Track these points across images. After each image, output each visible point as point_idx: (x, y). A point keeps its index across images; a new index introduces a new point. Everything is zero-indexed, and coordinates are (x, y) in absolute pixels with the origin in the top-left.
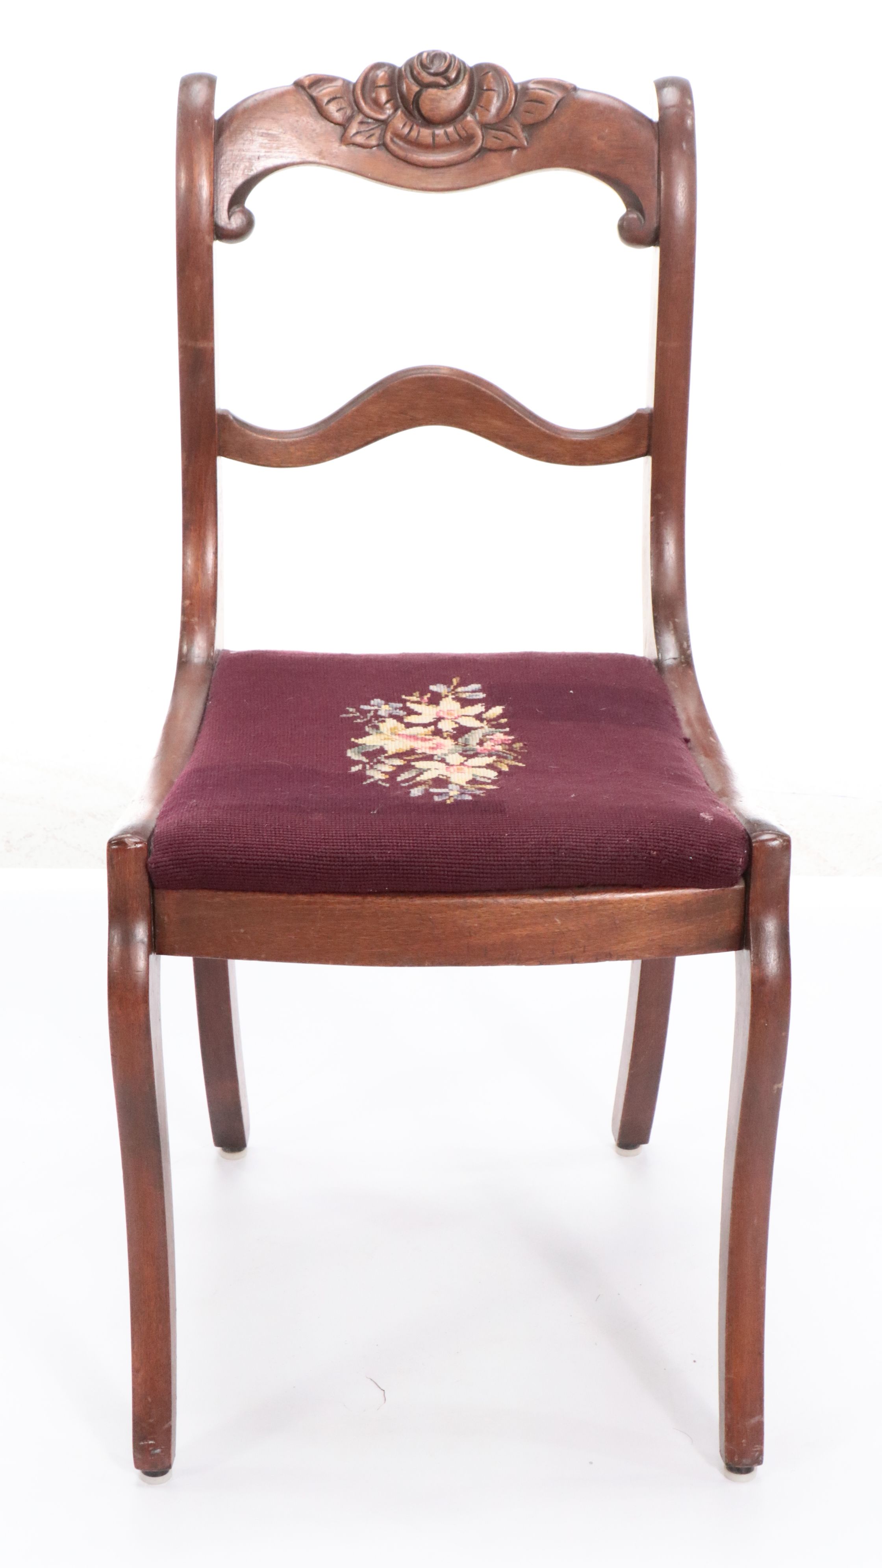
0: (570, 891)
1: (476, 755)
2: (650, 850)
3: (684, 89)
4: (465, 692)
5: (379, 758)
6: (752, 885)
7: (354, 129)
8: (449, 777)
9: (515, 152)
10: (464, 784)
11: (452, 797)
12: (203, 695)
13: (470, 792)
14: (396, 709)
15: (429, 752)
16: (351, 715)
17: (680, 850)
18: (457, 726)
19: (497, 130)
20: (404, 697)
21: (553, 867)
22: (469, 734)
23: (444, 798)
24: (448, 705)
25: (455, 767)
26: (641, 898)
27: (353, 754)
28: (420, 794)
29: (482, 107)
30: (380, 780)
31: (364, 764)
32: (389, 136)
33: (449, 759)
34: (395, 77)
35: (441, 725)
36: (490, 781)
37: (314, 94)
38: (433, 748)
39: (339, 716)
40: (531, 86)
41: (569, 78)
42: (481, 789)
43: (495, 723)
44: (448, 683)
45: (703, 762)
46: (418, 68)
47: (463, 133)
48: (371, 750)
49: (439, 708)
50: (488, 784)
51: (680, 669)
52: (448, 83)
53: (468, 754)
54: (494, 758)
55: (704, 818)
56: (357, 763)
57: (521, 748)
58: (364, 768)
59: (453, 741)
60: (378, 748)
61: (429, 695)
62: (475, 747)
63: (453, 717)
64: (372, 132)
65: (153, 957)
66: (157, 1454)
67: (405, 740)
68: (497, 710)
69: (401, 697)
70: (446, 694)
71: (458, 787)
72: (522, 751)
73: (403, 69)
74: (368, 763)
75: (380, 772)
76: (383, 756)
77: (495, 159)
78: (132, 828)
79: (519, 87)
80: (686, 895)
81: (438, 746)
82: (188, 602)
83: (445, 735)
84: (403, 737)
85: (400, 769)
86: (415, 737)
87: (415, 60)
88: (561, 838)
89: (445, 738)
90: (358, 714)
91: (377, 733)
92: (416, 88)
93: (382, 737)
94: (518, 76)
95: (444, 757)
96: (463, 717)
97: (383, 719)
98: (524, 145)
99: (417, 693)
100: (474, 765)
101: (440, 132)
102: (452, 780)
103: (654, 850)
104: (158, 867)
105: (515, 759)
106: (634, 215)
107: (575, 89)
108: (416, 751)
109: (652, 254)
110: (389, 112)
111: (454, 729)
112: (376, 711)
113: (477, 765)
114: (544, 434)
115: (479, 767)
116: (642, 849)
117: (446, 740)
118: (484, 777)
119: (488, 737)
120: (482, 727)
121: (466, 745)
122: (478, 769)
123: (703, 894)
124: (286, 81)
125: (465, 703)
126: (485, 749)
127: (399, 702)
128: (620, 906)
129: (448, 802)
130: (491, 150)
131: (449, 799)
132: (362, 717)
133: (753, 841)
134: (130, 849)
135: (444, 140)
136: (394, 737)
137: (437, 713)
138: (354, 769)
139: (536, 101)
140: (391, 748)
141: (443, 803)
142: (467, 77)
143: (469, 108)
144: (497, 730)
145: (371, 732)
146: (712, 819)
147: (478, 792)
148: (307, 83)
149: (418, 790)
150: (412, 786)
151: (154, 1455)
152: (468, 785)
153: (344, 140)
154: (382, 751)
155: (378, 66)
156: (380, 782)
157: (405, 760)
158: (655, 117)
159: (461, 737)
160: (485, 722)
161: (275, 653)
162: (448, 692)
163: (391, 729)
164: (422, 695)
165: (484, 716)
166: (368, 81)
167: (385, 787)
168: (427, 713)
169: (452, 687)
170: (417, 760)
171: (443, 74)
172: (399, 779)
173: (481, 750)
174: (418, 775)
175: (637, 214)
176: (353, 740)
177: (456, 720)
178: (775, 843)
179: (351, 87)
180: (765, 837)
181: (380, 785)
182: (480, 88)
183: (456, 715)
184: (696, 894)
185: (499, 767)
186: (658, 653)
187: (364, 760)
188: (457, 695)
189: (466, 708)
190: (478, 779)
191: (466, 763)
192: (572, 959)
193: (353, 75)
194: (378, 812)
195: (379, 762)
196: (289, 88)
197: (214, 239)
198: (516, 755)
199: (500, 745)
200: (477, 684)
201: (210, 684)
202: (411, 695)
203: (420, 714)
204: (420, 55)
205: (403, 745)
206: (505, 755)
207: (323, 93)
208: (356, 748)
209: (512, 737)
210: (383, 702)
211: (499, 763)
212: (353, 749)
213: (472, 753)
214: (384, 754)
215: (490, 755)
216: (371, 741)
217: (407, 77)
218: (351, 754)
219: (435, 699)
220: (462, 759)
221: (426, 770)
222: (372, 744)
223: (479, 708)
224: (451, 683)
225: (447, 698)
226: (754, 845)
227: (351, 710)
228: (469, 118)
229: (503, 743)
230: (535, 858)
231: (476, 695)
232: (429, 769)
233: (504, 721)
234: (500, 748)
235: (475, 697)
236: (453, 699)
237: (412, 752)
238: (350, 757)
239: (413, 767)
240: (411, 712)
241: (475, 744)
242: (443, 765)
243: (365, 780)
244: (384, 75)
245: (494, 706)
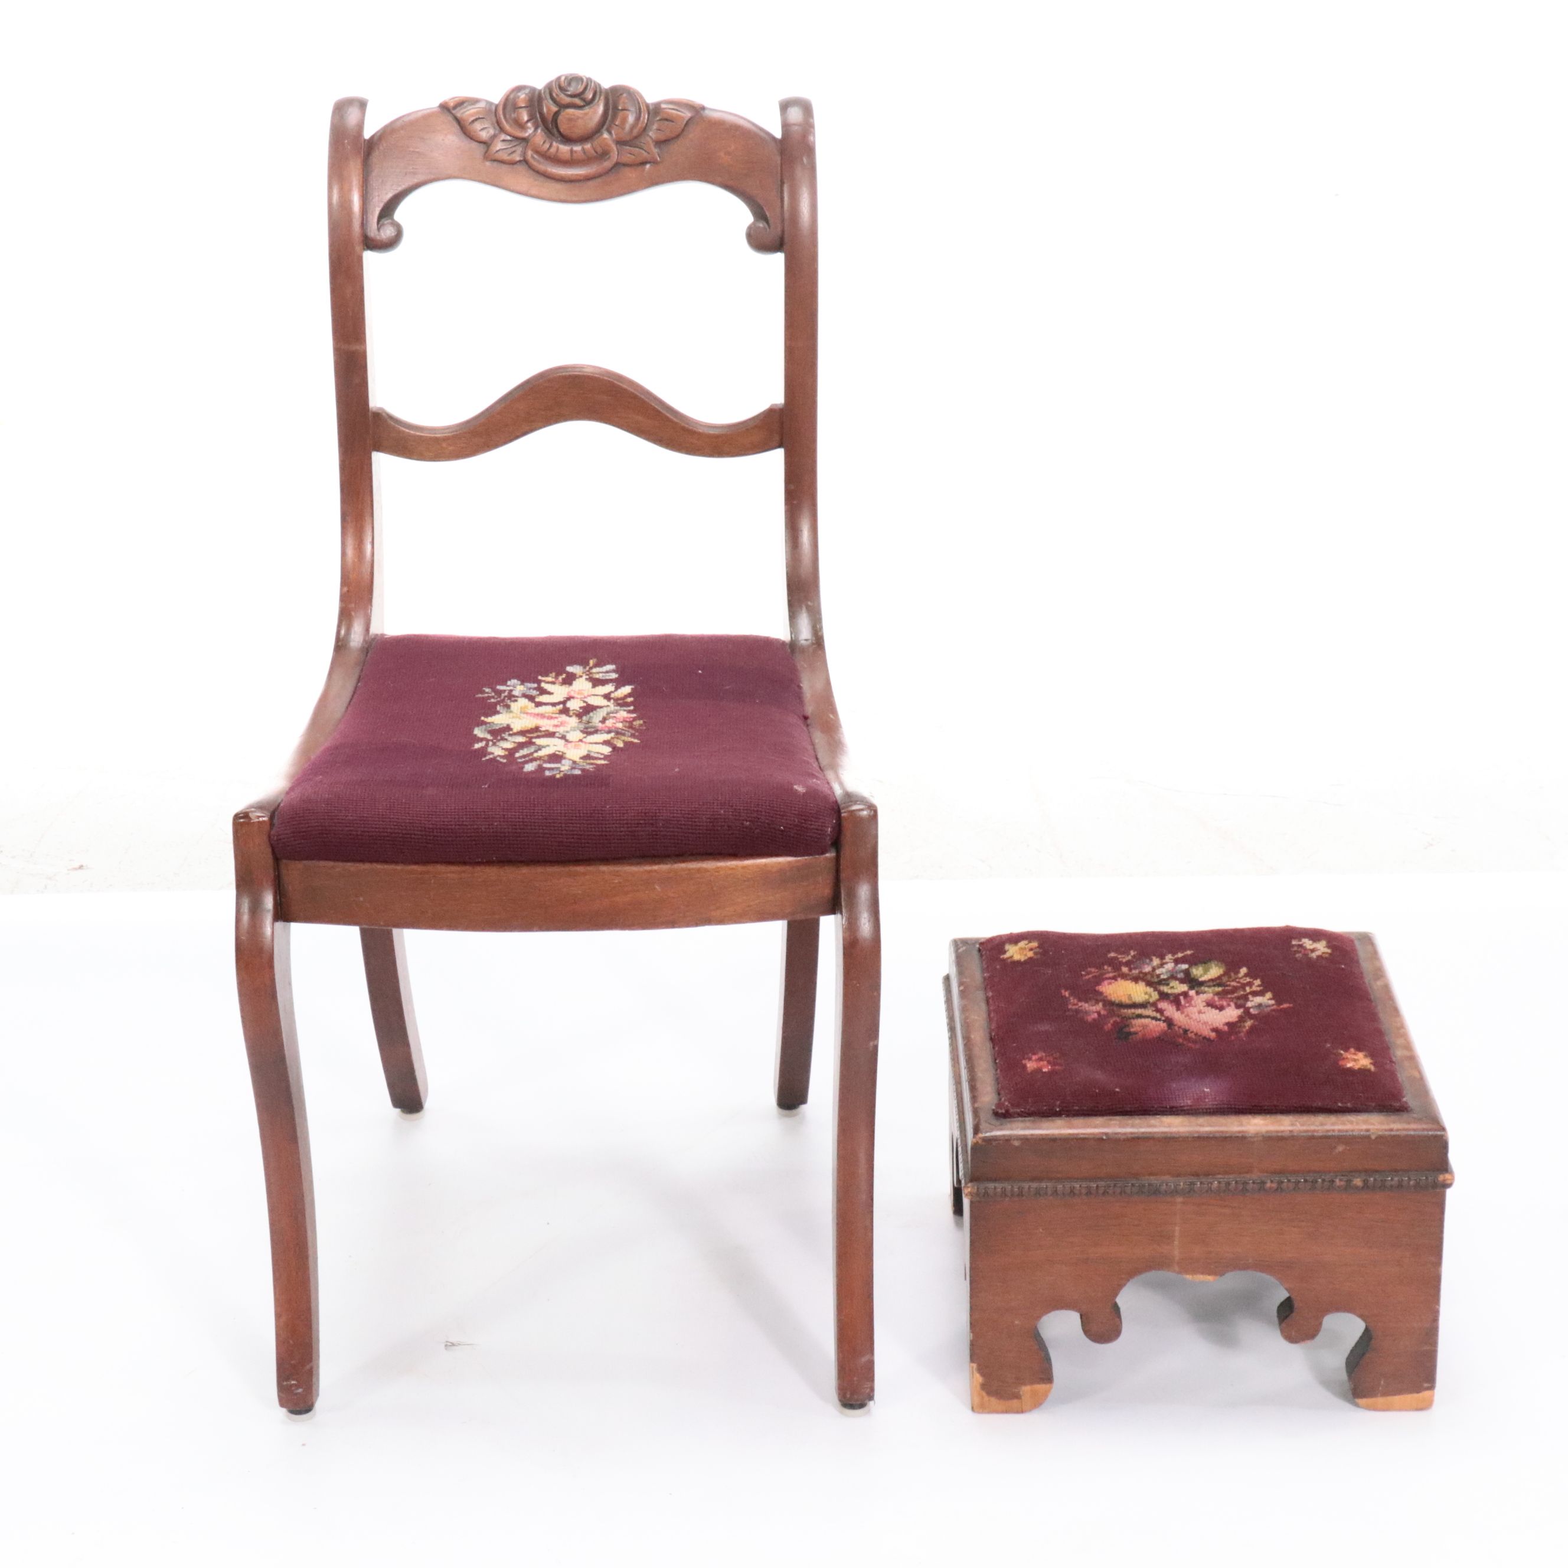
0: (669, 859)
1: (596, 731)
2: (743, 820)
3: (806, 108)
4: (598, 673)
5: (503, 735)
6: (842, 853)
7: (499, 146)
8: (565, 753)
9: (648, 166)
10: (577, 759)
11: (562, 771)
12: (356, 676)
13: (581, 767)
14: (530, 689)
15: (552, 729)
16: (486, 695)
17: (772, 821)
18: (585, 704)
19: (630, 146)
20: (540, 678)
21: (651, 837)
22: (595, 712)
23: (555, 772)
24: (582, 685)
25: (573, 744)
26: (737, 866)
27: (480, 732)
28: (533, 769)
29: (617, 125)
30: (499, 756)
31: (488, 741)
32: (530, 153)
33: (569, 737)
34: (535, 100)
35: (569, 704)
36: (602, 757)
37: (459, 115)
38: (556, 726)
39: (474, 695)
40: (663, 106)
41: (698, 99)
42: (592, 764)
43: (621, 703)
44: (584, 663)
45: (819, 738)
46: (556, 91)
47: (599, 150)
48: (497, 728)
49: (571, 688)
50: (600, 759)
51: (811, 650)
52: (585, 104)
53: (589, 731)
54: (612, 735)
55: (796, 790)
56: (481, 740)
57: (641, 725)
58: (487, 745)
59: (577, 718)
60: (505, 725)
61: (564, 676)
62: (597, 725)
63: (583, 696)
64: (514, 149)
65: (279, 925)
66: (299, 1393)
67: (532, 718)
68: (627, 689)
69: (537, 678)
70: (581, 674)
71: (571, 762)
72: (641, 728)
73: (543, 92)
74: (492, 741)
75: (500, 749)
76: (507, 733)
77: (630, 174)
78: (258, 802)
79: (651, 107)
80: (780, 863)
81: (562, 724)
82: (346, 589)
83: (571, 713)
84: (531, 716)
85: (521, 746)
86: (542, 716)
87: (554, 83)
88: (659, 810)
89: (571, 716)
90: (493, 694)
91: (507, 712)
92: (555, 109)
93: (511, 715)
94: (651, 97)
95: (565, 734)
96: (593, 697)
97: (516, 699)
98: (657, 160)
99: (554, 674)
100: (592, 741)
101: (577, 148)
102: (567, 756)
103: (747, 821)
104: (280, 839)
105: (633, 736)
106: (761, 225)
107: (703, 108)
108: (540, 729)
109: (777, 260)
110: (530, 131)
111: (581, 708)
112: (511, 691)
113: (595, 741)
114: (684, 429)
115: (596, 743)
116: (736, 820)
117: (571, 719)
118: (598, 753)
119: (611, 715)
120: (608, 706)
121: (589, 722)
122: (594, 745)
123: (797, 861)
124: (431, 102)
125: (596, 682)
126: (606, 727)
127: (534, 683)
128: (717, 874)
129: (558, 776)
130: (625, 165)
131: (559, 774)
132: (496, 697)
133: (842, 811)
134: (253, 822)
135: (582, 156)
136: (522, 715)
137: (568, 693)
138: (477, 746)
139: (667, 120)
140: (517, 726)
141: (553, 777)
142: (602, 98)
143: (605, 127)
144: (622, 708)
145: (501, 711)
146: (804, 791)
147: (588, 767)
148: (452, 104)
149: (532, 766)
150: (527, 762)
151: (296, 1394)
152: (581, 760)
153: (487, 156)
154: (508, 728)
155: (519, 89)
156: (498, 759)
157: (527, 737)
158: (778, 134)
159: (586, 715)
160: (612, 701)
161: (427, 637)
162: (583, 673)
163: (521, 708)
164: (556, 677)
165: (612, 695)
166: (509, 103)
167: (501, 763)
168: (559, 692)
169: (588, 668)
170: (538, 737)
171: (579, 95)
172: (517, 755)
173: (602, 728)
174: (536, 751)
175: (763, 225)
176: (483, 718)
177: (586, 700)
178: (865, 813)
179: (494, 108)
180: (855, 807)
181: (498, 761)
182: (615, 108)
183: (586, 694)
184: (789, 862)
185: (615, 743)
186: (791, 634)
187: (489, 737)
188: (591, 676)
189: (597, 688)
190: (592, 754)
191: (584, 740)
192: (672, 924)
193: (496, 97)
194: (489, 787)
195: (503, 739)
196: (436, 110)
197: (364, 249)
198: (633, 732)
199: (622, 722)
200: (612, 664)
201: (363, 666)
202: (547, 676)
203: (552, 694)
204: (559, 78)
205: (528, 723)
206: (623, 732)
207: (467, 113)
208: (484, 727)
209: (634, 715)
210: (519, 682)
211: (615, 740)
212: (480, 728)
213: (593, 730)
214: (508, 731)
215: (609, 732)
216: (499, 720)
217: (546, 99)
218: (478, 732)
219: (569, 679)
220: (581, 736)
221: (544, 747)
222: (499, 723)
223: (609, 688)
224: (588, 664)
225: (581, 679)
226: (843, 815)
227: (487, 690)
228: (606, 135)
229: (624, 721)
230: (634, 829)
231: (609, 676)
232: (548, 746)
233: (630, 700)
234: (620, 725)
235: (608, 678)
236: (586, 679)
237: (537, 729)
238: (476, 735)
239: (534, 744)
240: (543, 692)
241: (597, 721)
242: (562, 742)
243: (485, 756)
244: (525, 98)
245: (624, 685)
